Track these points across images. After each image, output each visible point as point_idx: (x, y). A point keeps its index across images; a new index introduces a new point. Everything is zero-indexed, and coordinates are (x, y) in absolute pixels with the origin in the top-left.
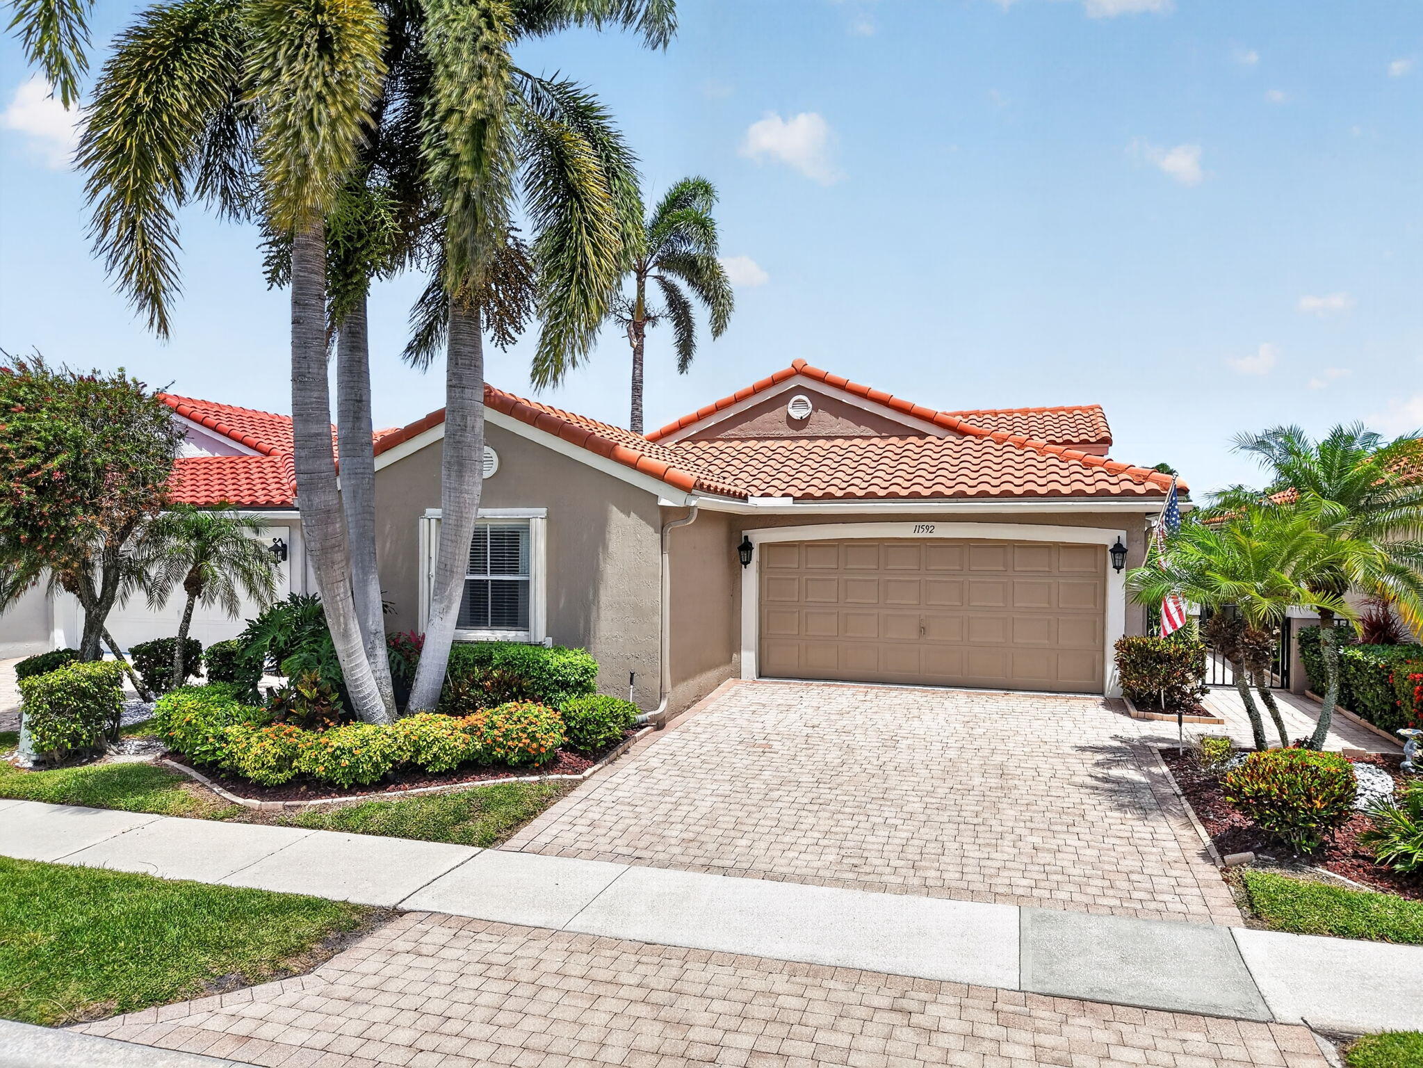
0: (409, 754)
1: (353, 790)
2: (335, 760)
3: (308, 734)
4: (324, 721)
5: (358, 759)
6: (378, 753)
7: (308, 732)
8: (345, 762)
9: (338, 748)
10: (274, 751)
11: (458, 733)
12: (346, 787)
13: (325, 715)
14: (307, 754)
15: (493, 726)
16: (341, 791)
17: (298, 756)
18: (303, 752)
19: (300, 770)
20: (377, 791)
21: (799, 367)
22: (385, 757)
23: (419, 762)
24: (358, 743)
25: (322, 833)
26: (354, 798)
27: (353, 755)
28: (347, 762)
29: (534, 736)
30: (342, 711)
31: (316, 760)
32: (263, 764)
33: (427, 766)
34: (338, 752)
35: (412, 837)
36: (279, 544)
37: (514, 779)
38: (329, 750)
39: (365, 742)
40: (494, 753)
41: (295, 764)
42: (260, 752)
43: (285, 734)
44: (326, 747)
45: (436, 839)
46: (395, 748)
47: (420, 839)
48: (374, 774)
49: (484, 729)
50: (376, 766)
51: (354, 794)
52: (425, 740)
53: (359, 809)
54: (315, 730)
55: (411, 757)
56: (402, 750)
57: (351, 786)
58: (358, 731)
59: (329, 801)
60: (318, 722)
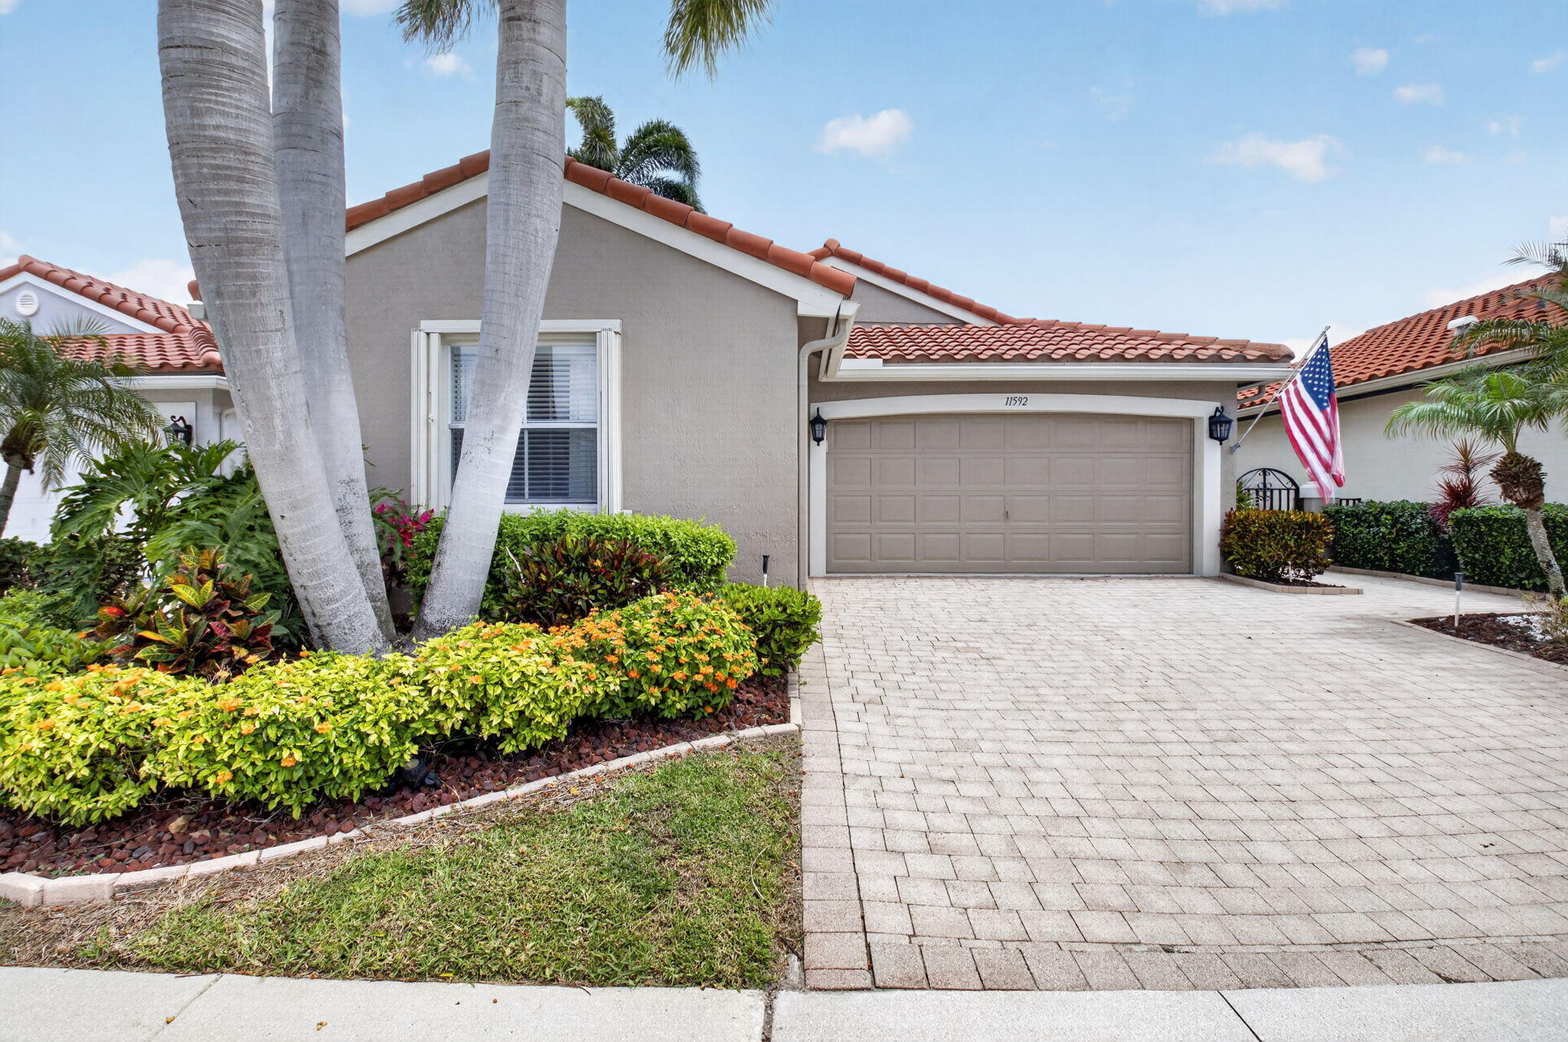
0: (460, 716)
1: (317, 818)
2: (263, 750)
3: (192, 689)
4: (231, 654)
5: (326, 743)
6: (383, 724)
7: (192, 682)
8: (292, 755)
9: (272, 721)
10: (80, 739)
11: (568, 661)
12: (296, 814)
13: (235, 641)
14: (181, 743)
15: (636, 643)
16: (283, 826)
17: (156, 747)
18: (169, 736)
19: (161, 784)
20: (378, 813)
21: (833, 247)
22: (400, 729)
23: (485, 735)
24: (328, 702)
25: (230, 980)
26: (318, 842)
27: (315, 734)
28: (298, 755)
29: (721, 656)
30: (279, 631)
31: (209, 753)
32: (51, 775)
33: (502, 739)
34: (272, 733)
35: (525, 978)
36: (181, 424)
37: (682, 747)
38: (246, 727)
39: (346, 700)
40: (642, 697)
41: (146, 768)
42: (37, 745)
43: (118, 692)
44: (235, 720)
45: (605, 980)
46: (426, 706)
47: (553, 981)
48: (374, 772)
49: (623, 649)
50: (378, 754)
51: (320, 830)
52: (501, 683)
53: (341, 883)
54: (211, 677)
55: (465, 723)
56: (444, 708)
57: (308, 810)
58: (324, 672)
59: (248, 859)
60: (218, 657)
